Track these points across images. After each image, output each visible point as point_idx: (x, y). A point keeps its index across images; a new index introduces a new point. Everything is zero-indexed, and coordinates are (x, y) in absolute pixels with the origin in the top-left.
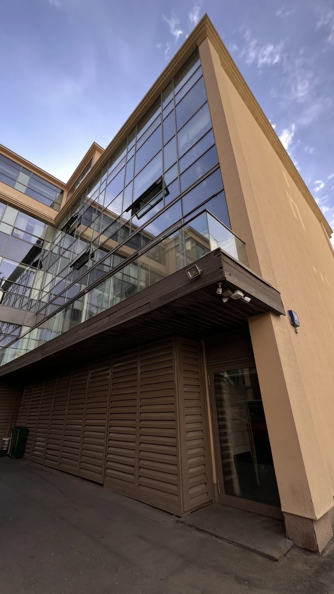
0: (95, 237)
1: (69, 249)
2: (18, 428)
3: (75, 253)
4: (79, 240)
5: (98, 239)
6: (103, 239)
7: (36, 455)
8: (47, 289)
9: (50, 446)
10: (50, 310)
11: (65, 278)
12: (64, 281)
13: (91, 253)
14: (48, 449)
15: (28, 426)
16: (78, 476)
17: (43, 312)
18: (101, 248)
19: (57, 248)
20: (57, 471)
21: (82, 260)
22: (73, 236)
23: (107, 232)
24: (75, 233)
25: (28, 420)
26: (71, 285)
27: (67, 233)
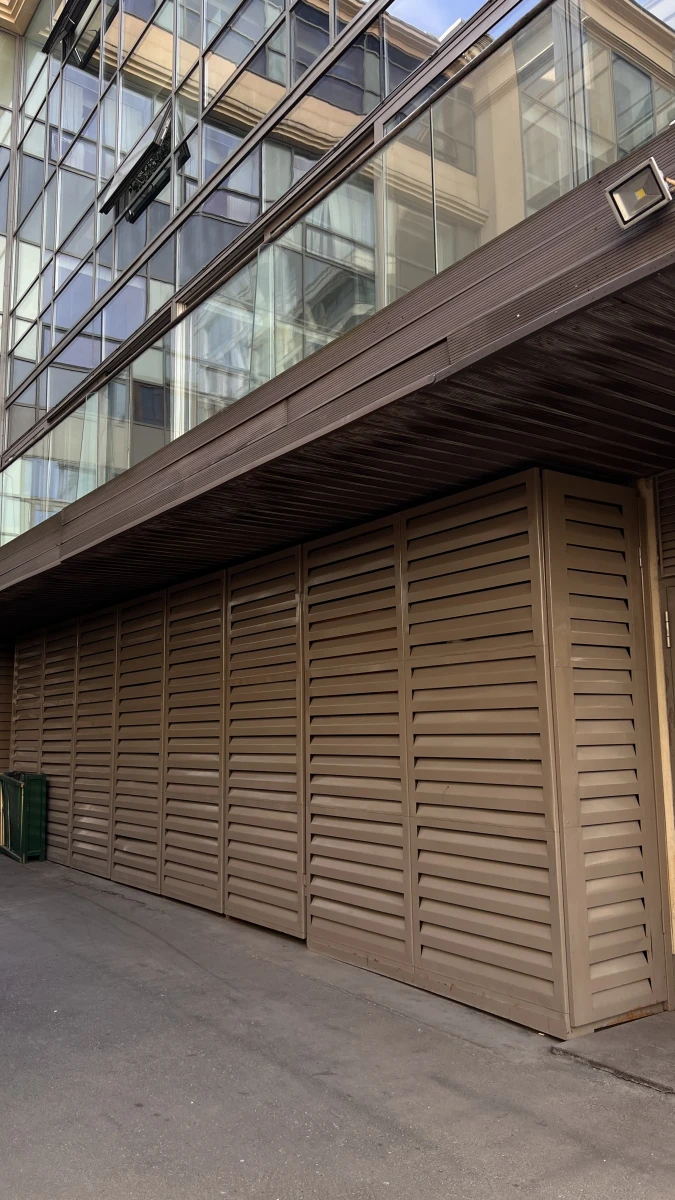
0: (184, 68)
1: (86, 135)
2: (16, 775)
3: (112, 151)
4: (120, 88)
5: (196, 76)
6: (218, 72)
7: (84, 853)
8: (30, 310)
9: (123, 829)
10: (54, 388)
11: (88, 260)
12: (87, 271)
13: (176, 142)
14: (117, 837)
15: (48, 770)
16: (223, 915)
17: (28, 398)
18: (213, 118)
19: (39, 131)
20: (158, 898)
21: (143, 178)
22: (96, 74)
23: (229, 40)
24: (101, 57)
25: (44, 753)
26: (118, 287)
27: (68, 59)
